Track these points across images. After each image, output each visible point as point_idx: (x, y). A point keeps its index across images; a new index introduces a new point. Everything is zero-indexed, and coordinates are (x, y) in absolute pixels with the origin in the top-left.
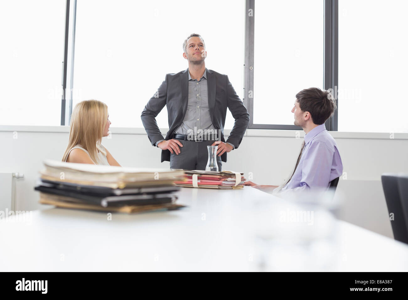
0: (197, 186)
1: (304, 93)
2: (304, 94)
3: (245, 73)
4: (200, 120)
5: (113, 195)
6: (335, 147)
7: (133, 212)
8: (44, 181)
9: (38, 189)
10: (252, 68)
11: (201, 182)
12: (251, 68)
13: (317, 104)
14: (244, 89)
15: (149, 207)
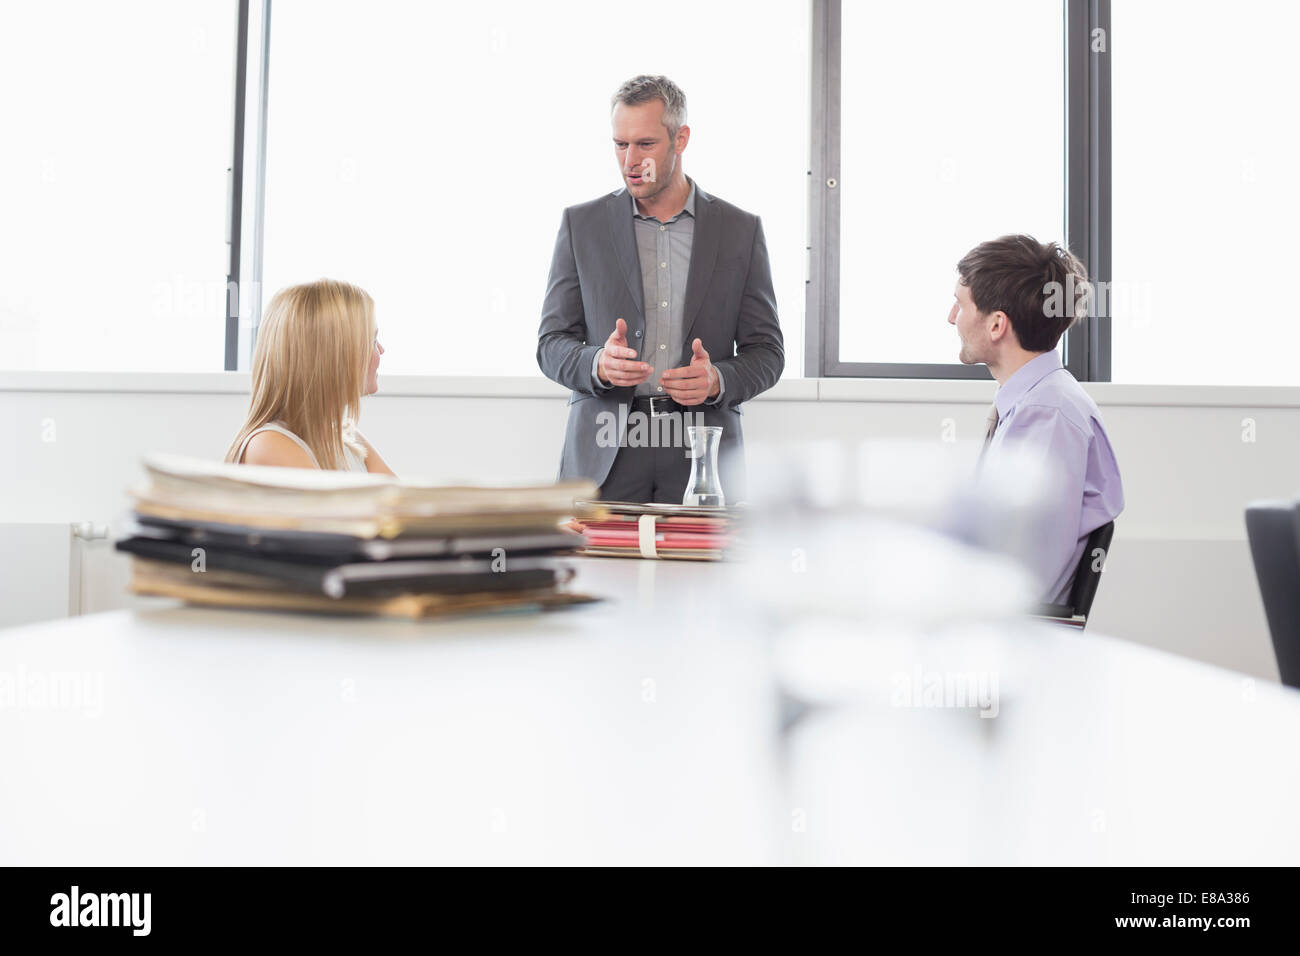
0: (655, 555)
1: (983, 252)
2: (983, 256)
3: (812, 197)
4: (669, 346)
5: (362, 559)
6: (1095, 420)
7: (428, 615)
8: (145, 521)
9: (129, 546)
10: (835, 183)
11: (667, 540)
12: (832, 183)
13: (1025, 284)
14: (808, 248)
15: (484, 599)
